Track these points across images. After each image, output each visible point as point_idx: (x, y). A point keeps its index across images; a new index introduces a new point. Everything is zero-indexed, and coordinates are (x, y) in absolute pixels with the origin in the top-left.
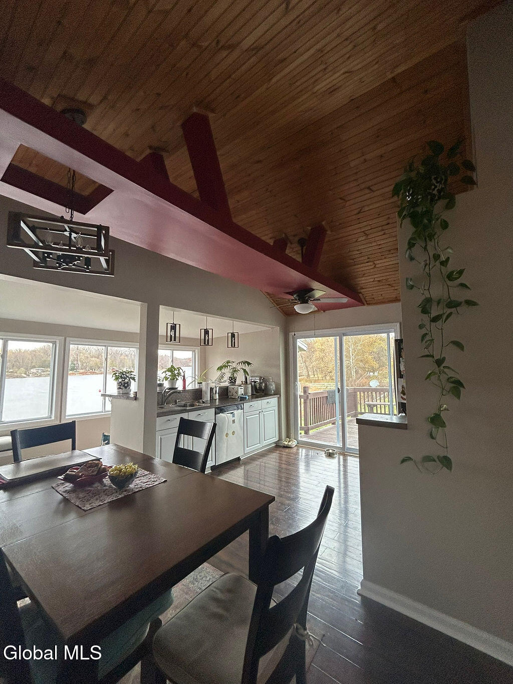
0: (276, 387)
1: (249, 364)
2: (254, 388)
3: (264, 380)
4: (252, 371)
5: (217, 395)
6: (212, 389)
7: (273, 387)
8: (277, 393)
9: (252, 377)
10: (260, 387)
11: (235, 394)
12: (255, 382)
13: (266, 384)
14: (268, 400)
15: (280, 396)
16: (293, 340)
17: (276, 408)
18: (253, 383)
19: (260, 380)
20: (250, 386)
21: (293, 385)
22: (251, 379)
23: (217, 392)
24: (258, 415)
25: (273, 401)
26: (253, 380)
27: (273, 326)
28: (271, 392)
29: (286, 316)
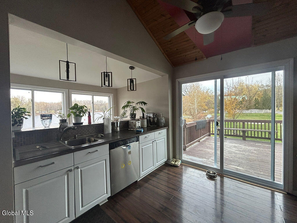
0: (165, 121)
1: (145, 103)
2: (149, 121)
3: (156, 115)
4: (147, 109)
5: (118, 128)
6: (113, 124)
7: (163, 120)
8: (166, 125)
9: (147, 113)
10: (154, 121)
11: (133, 127)
12: (150, 117)
13: (158, 119)
14: (159, 132)
15: (169, 127)
16: (179, 85)
17: (166, 137)
18: (148, 118)
19: (153, 115)
20: (146, 120)
21: (178, 119)
22: (147, 115)
23: (118, 125)
24: (152, 144)
25: (164, 131)
26: (148, 116)
27: (163, 74)
28: (162, 125)
29: (173, 66)
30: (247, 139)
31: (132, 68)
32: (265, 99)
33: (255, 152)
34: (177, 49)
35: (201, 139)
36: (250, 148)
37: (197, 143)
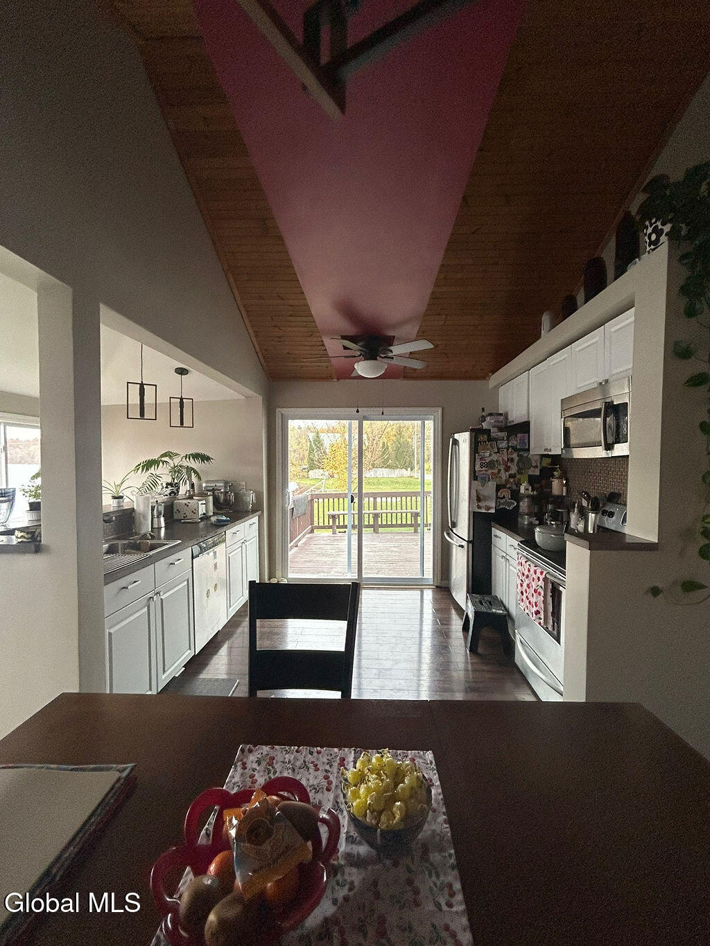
0: (255, 498)
1: (205, 458)
2: (217, 502)
3: (231, 485)
5: (162, 519)
7: (251, 498)
8: (257, 508)
9: (206, 482)
11: (189, 515)
12: (215, 491)
13: (235, 494)
14: (250, 522)
15: (263, 512)
16: (283, 421)
17: (257, 534)
19: (225, 487)
20: (211, 499)
21: (280, 493)
22: (207, 487)
23: (163, 513)
24: (241, 548)
25: (253, 523)
26: (210, 488)
27: (251, 393)
28: (248, 507)
29: (270, 379)
30: (381, 530)
31: (182, 372)
32: (399, 445)
33: (396, 550)
34: (289, 353)
35: (300, 540)
36: (388, 544)
37: (295, 549)
